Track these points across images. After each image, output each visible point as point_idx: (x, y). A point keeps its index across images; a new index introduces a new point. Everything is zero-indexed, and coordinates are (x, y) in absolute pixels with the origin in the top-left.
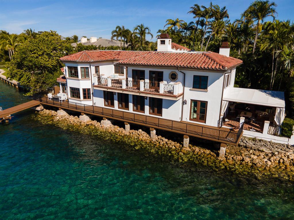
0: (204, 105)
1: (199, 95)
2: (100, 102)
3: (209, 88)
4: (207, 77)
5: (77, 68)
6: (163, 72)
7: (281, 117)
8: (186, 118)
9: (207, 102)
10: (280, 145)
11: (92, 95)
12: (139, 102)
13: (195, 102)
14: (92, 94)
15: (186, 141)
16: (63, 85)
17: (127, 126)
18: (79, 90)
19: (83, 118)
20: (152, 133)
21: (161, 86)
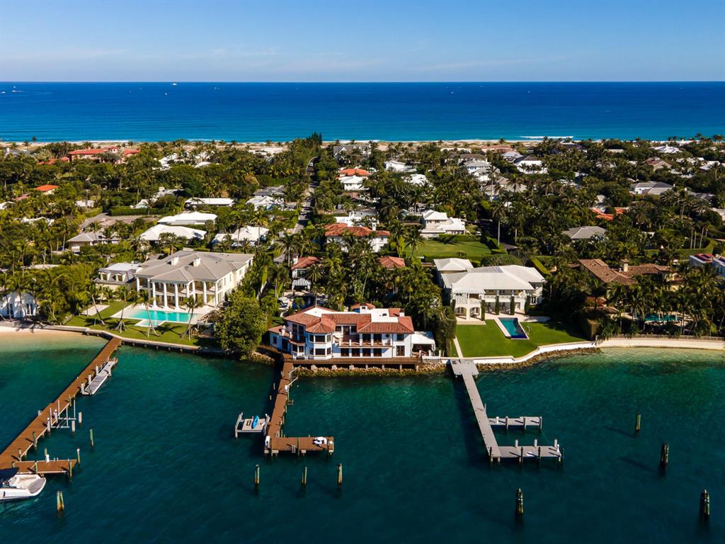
0: (403, 347)
1: (400, 343)
2: (338, 355)
3: (405, 340)
4: (403, 335)
5: (324, 337)
6: (381, 334)
7: (434, 348)
8: (395, 355)
10: (436, 360)
11: (331, 352)
12: (367, 352)
13: (398, 347)
15: (401, 367)
16: (300, 347)
17: (367, 366)
18: (324, 350)
19: (334, 367)
20: (383, 367)
21: (384, 342)
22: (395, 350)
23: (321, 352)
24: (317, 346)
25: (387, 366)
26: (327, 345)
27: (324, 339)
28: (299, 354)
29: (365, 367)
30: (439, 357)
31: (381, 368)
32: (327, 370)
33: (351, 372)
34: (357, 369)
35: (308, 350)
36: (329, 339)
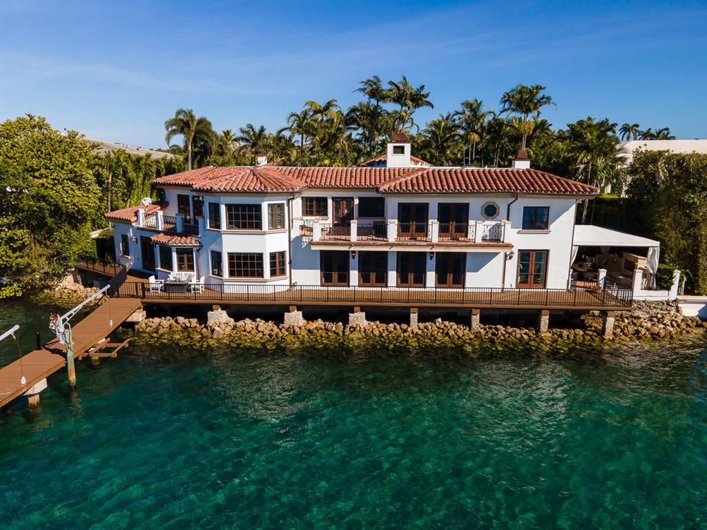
2: (309, 279)
3: (552, 227)
4: (548, 208)
6: (467, 205)
8: (510, 284)
9: (547, 251)
10: (658, 303)
11: (288, 266)
12: (412, 267)
14: (290, 263)
15: (545, 320)
16: (181, 252)
17: (414, 317)
18: (260, 256)
19: (295, 318)
20: (476, 319)
21: (479, 229)
22: (513, 265)
23: (247, 265)
24: (235, 242)
25: (490, 317)
26: (271, 242)
27: (259, 217)
28: (176, 275)
29: (408, 322)
30: (673, 294)
31: (468, 323)
32: (266, 326)
33: (355, 336)
34: (377, 327)
35: (205, 260)
36: (278, 220)
